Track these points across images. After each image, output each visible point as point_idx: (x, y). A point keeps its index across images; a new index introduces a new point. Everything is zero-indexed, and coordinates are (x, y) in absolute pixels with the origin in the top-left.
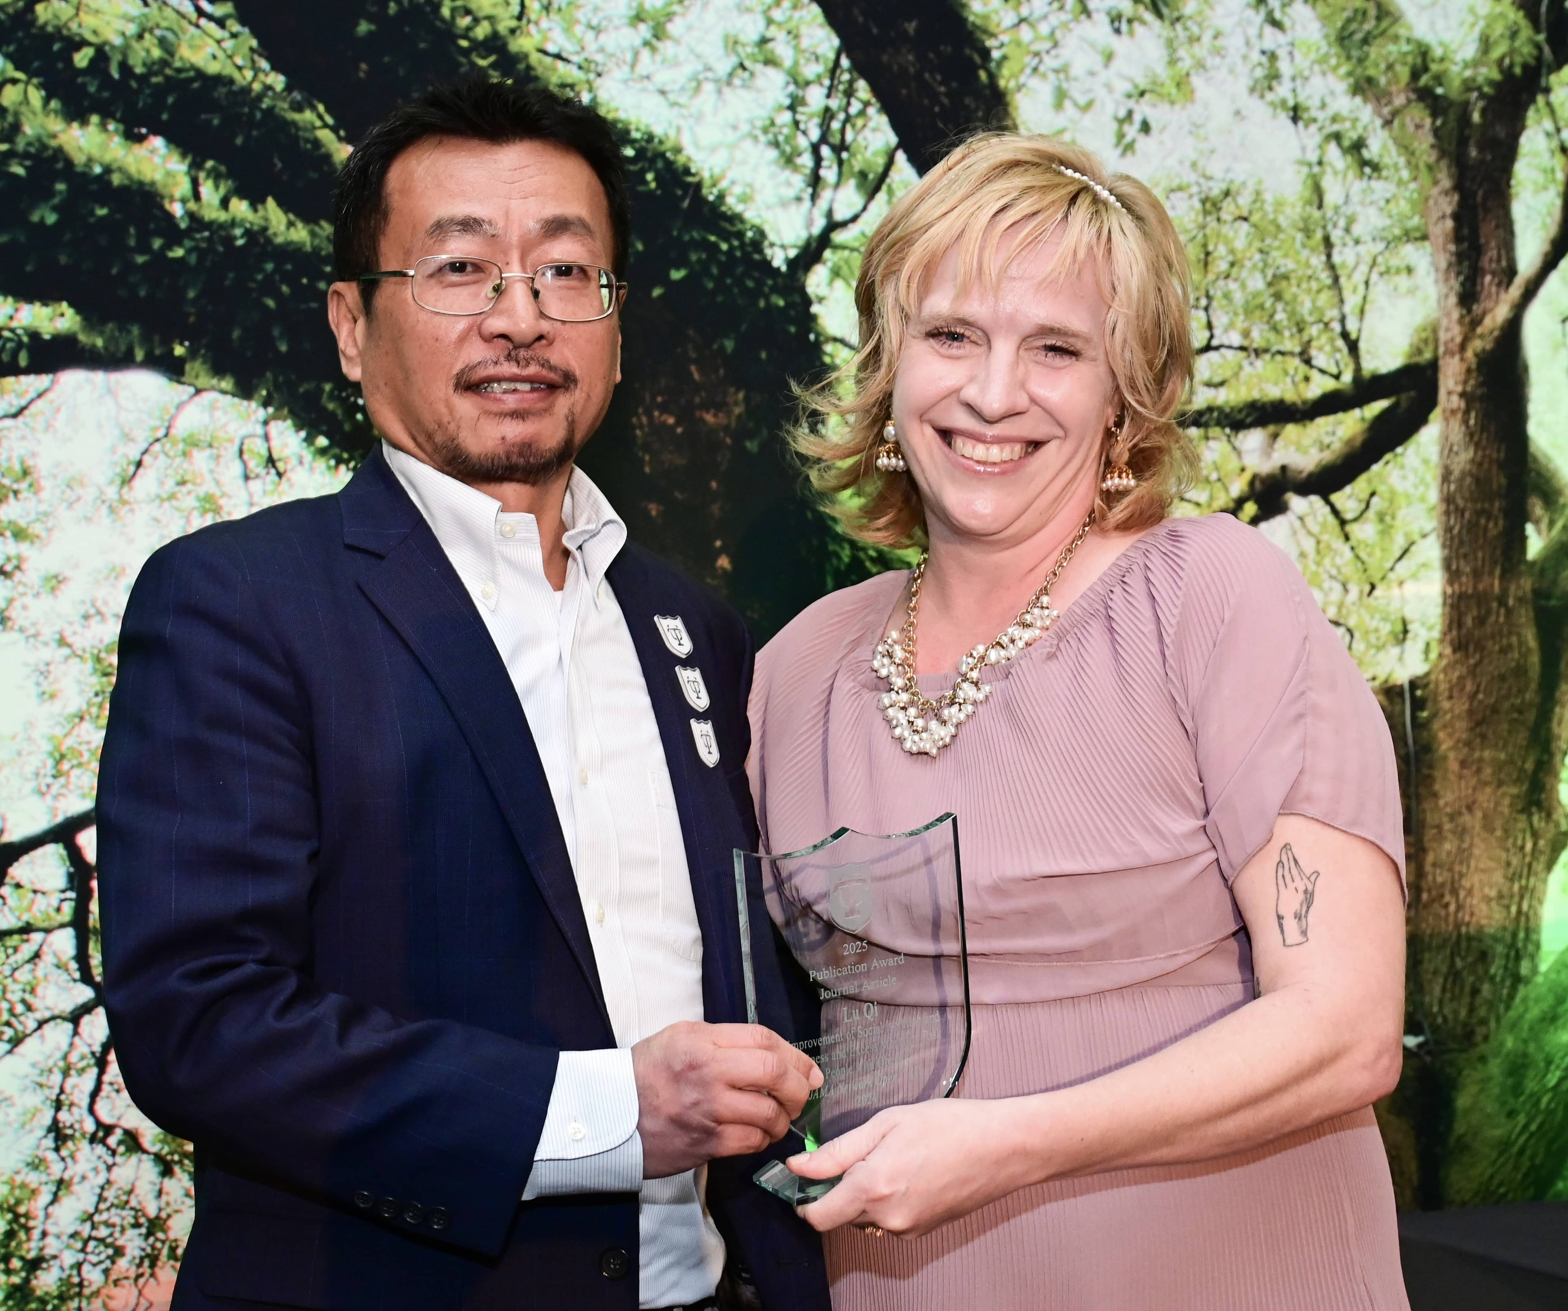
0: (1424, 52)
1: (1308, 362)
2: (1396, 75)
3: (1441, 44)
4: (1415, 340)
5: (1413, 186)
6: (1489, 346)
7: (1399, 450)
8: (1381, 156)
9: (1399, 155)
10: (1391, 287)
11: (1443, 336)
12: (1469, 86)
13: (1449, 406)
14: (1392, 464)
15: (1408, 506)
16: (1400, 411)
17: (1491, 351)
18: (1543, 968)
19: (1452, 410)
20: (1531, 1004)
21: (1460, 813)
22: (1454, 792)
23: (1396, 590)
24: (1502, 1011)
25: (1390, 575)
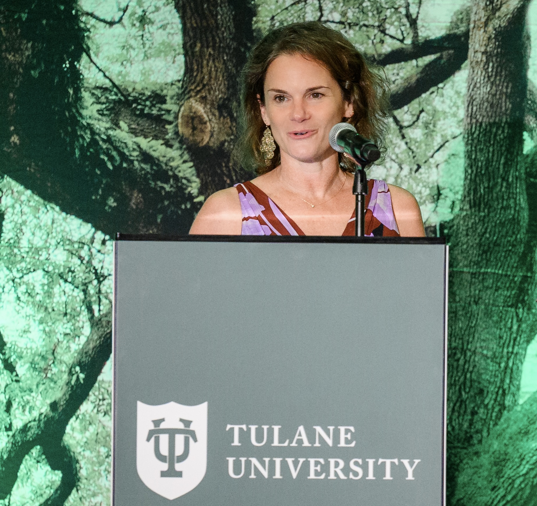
1: (383, 32)
4: (455, 19)
6: (503, 25)
7: (441, 85)
11: (473, 18)
13: (475, 59)
14: (435, 94)
15: (444, 119)
16: (442, 62)
17: (505, 27)
18: (521, 401)
19: (477, 62)
20: (512, 423)
21: (470, 305)
22: (466, 293)
23: (434, 169)
24: (491, 426)
25: (431, 160)
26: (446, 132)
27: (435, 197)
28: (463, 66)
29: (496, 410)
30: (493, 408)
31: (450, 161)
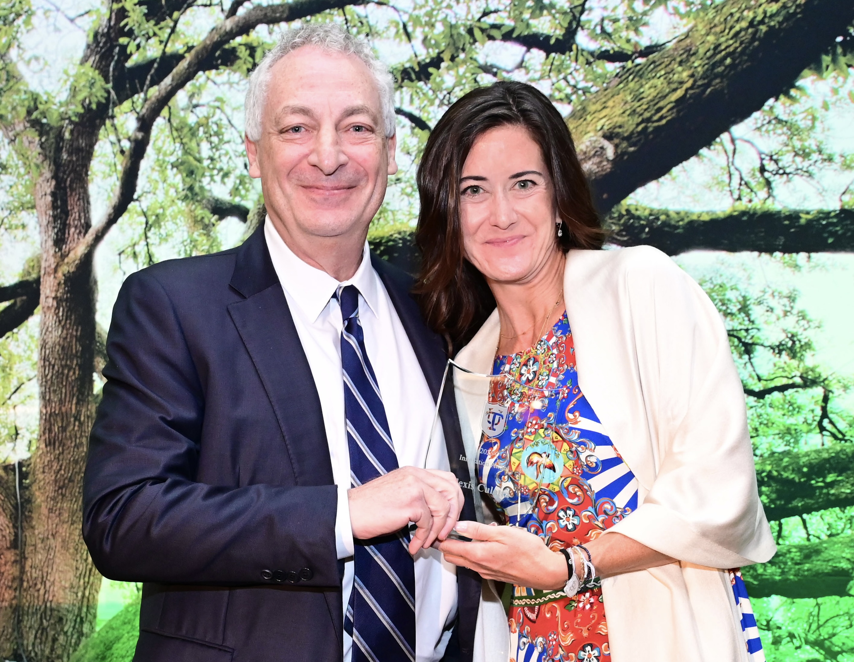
0: (35, 99)
2: (17, 113)
3: (46, 93)
4: (27, 267)
5: (26, 177)
6: (72, 270)
7: (15, 330)
8: (7, 161)
9: (19, 160)
10: (12, 236)
11: (43, 265)
12: (62, 117)
13: (47, 305)
14: (10, 338)
15: (20, 362)
16: (16, 308)
17: (73, 272)
18: (98, 629)
19: (48, 307)
20: (89, 649)
21: (48, 538)
22: (44, 526)
23: (12, 411)
24: (71, 652)
25: (8, 402)
26: (22, 374)
27: (14, 437)
28: (36, 311)
29: (75, 636)
30: (72, 635)
31: (26, 402)
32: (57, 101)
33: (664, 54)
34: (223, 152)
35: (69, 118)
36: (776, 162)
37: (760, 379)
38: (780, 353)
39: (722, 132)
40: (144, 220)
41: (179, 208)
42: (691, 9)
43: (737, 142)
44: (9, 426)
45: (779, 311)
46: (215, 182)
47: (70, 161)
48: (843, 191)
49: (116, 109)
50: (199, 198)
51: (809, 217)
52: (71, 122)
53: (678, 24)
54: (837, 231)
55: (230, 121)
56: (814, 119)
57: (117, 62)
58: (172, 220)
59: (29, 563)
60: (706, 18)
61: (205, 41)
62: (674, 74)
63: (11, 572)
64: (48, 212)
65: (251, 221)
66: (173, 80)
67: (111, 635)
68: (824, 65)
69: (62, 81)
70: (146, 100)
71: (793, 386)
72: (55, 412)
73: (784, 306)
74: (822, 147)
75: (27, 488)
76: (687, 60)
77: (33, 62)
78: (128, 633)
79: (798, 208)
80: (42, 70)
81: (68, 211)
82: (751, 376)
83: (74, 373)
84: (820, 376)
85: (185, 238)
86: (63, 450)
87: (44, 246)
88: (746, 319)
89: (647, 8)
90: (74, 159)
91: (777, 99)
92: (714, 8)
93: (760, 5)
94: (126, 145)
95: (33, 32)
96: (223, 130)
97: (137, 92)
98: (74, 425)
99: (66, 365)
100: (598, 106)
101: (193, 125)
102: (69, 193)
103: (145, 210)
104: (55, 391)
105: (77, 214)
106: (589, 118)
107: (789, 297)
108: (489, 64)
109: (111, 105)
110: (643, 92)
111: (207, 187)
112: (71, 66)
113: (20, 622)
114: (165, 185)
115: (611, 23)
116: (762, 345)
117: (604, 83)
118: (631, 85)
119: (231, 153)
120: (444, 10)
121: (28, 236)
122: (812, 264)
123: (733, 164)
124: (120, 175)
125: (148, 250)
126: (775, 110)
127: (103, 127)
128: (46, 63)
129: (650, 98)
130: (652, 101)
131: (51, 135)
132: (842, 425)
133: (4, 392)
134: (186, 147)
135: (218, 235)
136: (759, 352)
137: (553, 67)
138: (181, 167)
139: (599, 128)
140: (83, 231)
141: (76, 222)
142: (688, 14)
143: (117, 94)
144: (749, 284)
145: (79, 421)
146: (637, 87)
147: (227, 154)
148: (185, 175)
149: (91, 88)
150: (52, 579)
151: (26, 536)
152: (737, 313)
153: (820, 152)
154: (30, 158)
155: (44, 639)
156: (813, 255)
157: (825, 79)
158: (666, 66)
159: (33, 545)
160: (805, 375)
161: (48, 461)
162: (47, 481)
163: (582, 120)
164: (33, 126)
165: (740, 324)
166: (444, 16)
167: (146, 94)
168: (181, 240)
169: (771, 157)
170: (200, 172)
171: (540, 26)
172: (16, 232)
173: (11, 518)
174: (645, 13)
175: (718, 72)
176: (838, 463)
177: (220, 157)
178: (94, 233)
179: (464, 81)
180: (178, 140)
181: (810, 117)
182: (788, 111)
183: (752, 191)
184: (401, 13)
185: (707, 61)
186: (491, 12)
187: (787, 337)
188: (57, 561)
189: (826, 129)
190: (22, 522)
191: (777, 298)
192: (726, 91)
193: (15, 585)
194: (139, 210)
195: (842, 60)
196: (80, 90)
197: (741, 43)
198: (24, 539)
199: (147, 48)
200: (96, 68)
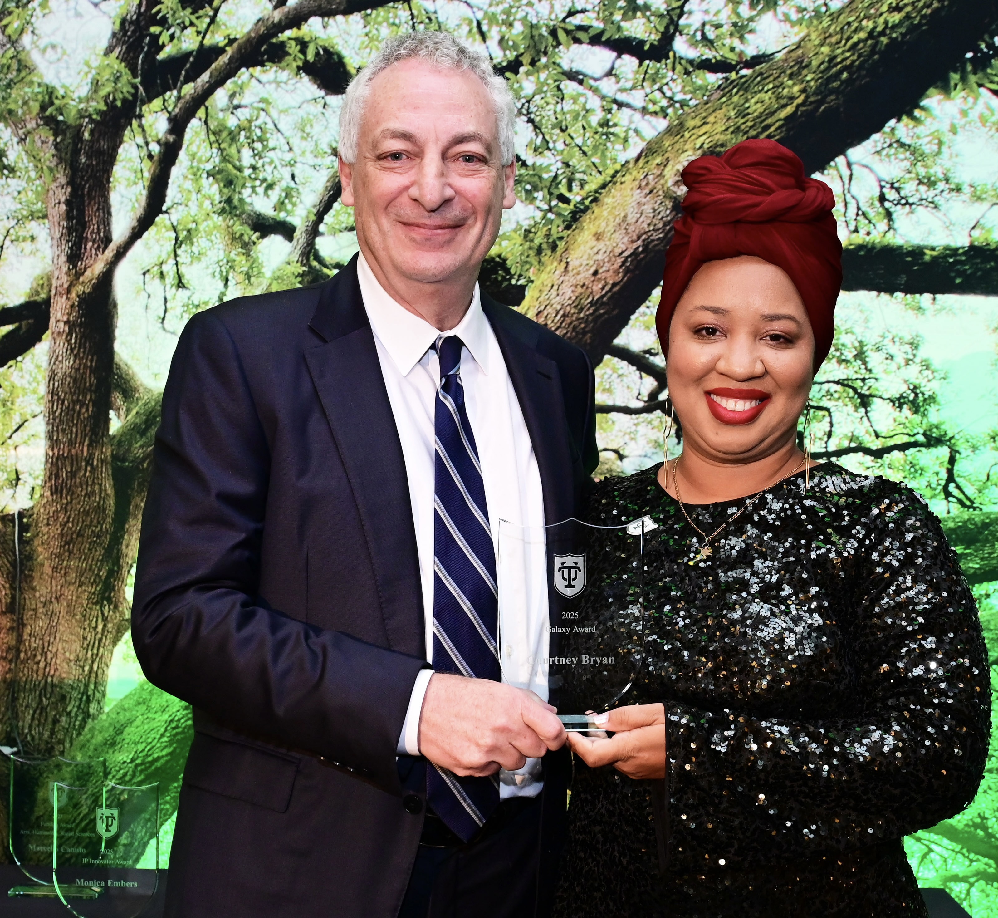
0: (51, 92)
2: (29, 108)
3: (63, 86)
4: (35, 285)
5: (38, 182)
6: (87, 291)
7: (19, 358)
8: (16, 162)
9: (29, 162)
10: (19, 250)
11: (54, 283)
12: (81, 114)
13: (57, 330)
14: (14, 368)
15: (23, 396)
16: (21, 332)
17: (89, 293)
18: (106, 709)
19: (59, 333)
20: (96, 733)
21: (51, 602)
22: (47, 588)
23: (12, 452)
24: (74, 736)
25: (9, 441)
26: (25, 410)
27: (14, 482)
28: (44, 337)
29: (80, 718)
30: (76, 716)
31: (29, 442)
32: (75, 96)
33: (772, 65)
34: (267, 160)
35: (90, 116)
36: (898, 190)
37: (877, 436)
38: (900, 407)
39: (837, 155)
40: (173, 235)
41: (214, 223)
42: (804, 16)
43: (854, 167)
44: (9, 470)
45: (900, 359)
46: (256, 194)
47: (88, 166)
48: (973, 225)
49: (144, 108)
50: (238, 212)
51: (935, 253)
52: (92, 121)
53: (788, 32)
54: (966, 270)
55: (276, 126)
56: (940, 143)
57: (147, 54)
58: (206, 237)
59: (28, 630)
60: (820, 27)
61: (249, 33)
62: (784, 89)
63: (5, 641)
64: (61, 223)
65: (298, 240)
66: (211, 77)
67: (122, 718)
68: (952, 84)
69: (82, 74)
70: (179, 98)
71: (915, 444)
72: (63, 454)
73: (906, 353)
74: (950, 175)
75: (28, 542)
76: (799, 73)
77: (49, 50)
78: (143, 715)
79: (922, 243)
80: (59, 60)
81: (85, 222)
82: (867, 432)
83: (87, 410)
84: (946, 434)
85: (221, 257)
86: (72, 499)
87: (55, 261)
88: (863, 367)
89: (754, 13)
90: (94, 163)
91: (899, 120)
92: (829, 16)
93: (881, 15)
94: (155, 148)
95: (51, 16)
96: (268, 135)
97: (170, 90)
98: (86, 471)
99: (78, 400)
100: (697, 122)
101: (233, 128)
102: (87, 203)
103: (175, 224)
104: (63, 430)
105: (96, 226)
106: (687, 135)
107: (912, 344)
108: (574, 70)
109: (139, 103)
110: (748, 108)
111: (248, 200)
112: (93, 57)
113: (15, 699)
114: (199, 196)
115: (713, 29)
116: (881, 397)
117: (704, 95)
118: (735, 99)
119: (277, 162)
120: (524, 8)
121: (37, 250)
122: (937, 307)
123: (849, 192)
124: (147, 184)
125: (178, 270)
126: (896, 132)
127: (129, 127)
128: (64, 53)
129: (755, 114)
130: (758, 117)
131: (68, 135)
132: (970, 491)
133: (4, 429)
134: (224, 154)
135: (260, 255)
136: (877, 405)
137: (647, 76)
138: (219, 177)
139: (698, 146)
140: (102, 246)
141: (94, 236)
142: (800, 22)
143: (145, 90)
144: (867, 328)
145: (92, 465)
146: (742, 102)
147: (271, 162)
148: (222, 185)
149: (116, 83)
150: (54, 650)
151: (25, 598)
152: (852, 360)
153: (947, 181)
154: (42, 160)
155: (42, 720)
156: (938, 296)
157: (952, 99)
158: (775, 79)
159: (33, 610)
160: (928, 433)
161: (54, 512)
162: (52, 534)
163: (679, 136)
164: (46, 124)
165: (856, 372)
166: (524, 14)
167: (179, 92)
168: (216, 259)
169: (892, 184)
170: (240, 182)
171: (633, 30)
172: (23, 244)
173: (7, 577)
174: (751, 19)
175: (833, 87)
176: (965, 533)
177: (263, 166)
178: (115, 248)
179: (545, 89)
180: (215, 145)
181: (936, 141)
182: (911, 134)
183: (870, 222)
184: (475, 10)
185: (820, 75)
186: (578, 12)
187: (909, 389)
188: (61, 628)
189: (954, 155)
190: (20, 582)
191: (897, 343)
192: (842, 109)
193: (10, 657)
194: (168, 223)
195: (973, 79)
196: (103, 85)
197: (860, 56)
198: (22, 602)
199: (183, 39)
200: (122, 61)
